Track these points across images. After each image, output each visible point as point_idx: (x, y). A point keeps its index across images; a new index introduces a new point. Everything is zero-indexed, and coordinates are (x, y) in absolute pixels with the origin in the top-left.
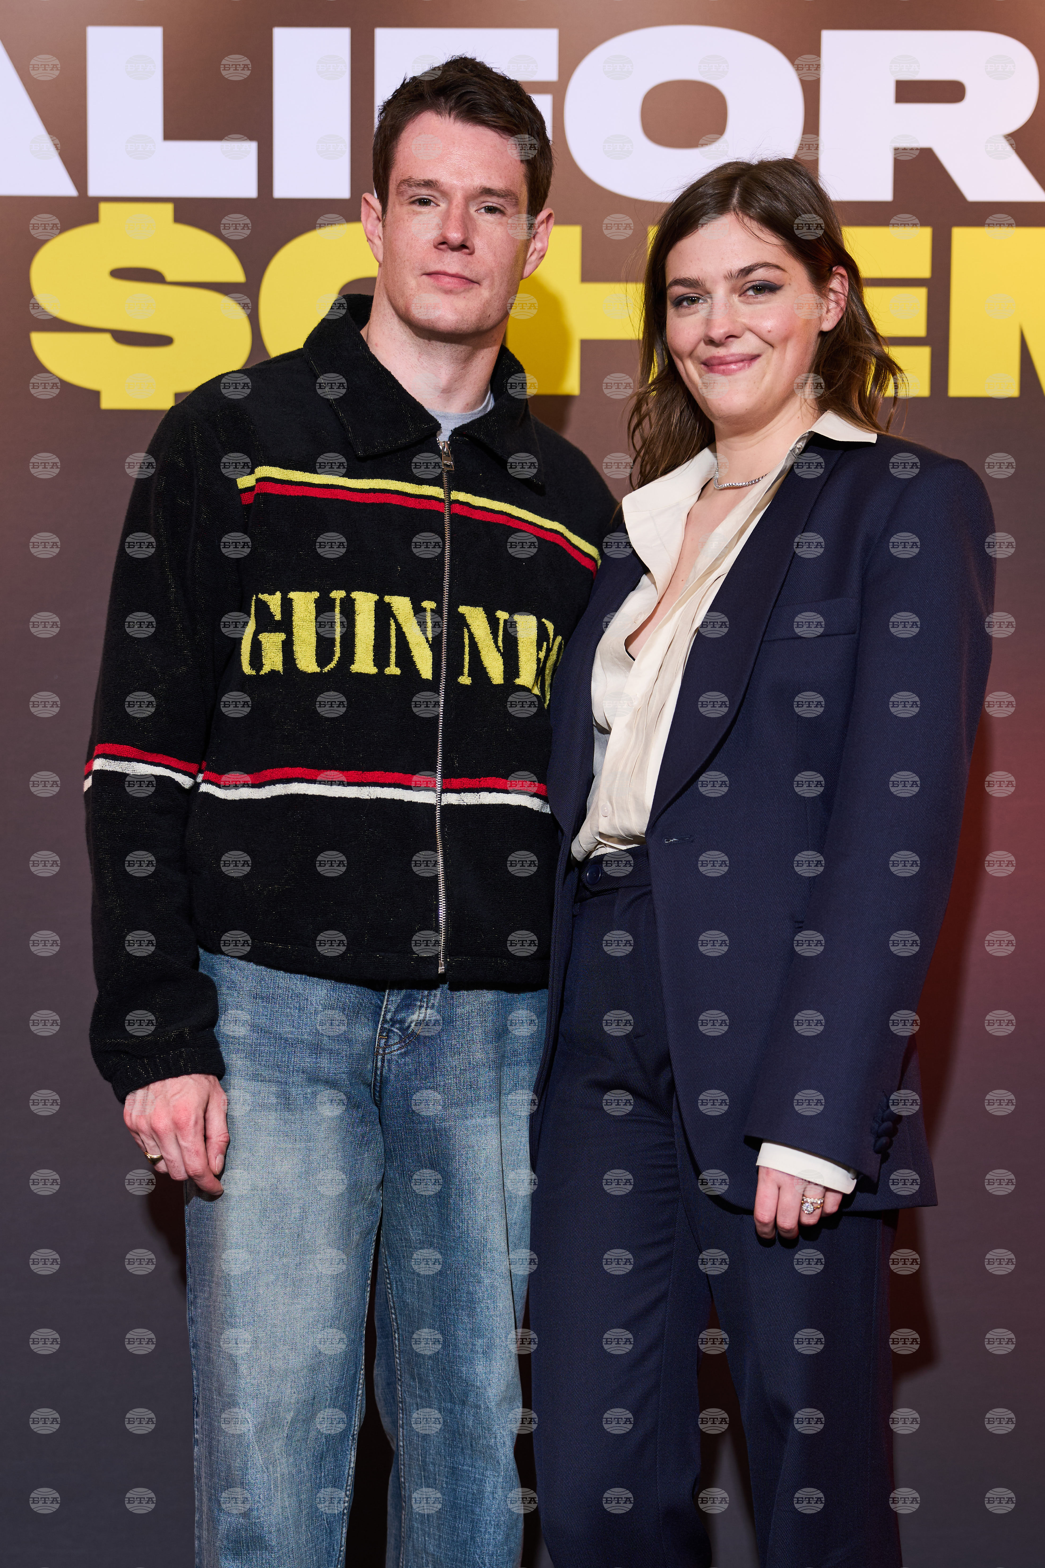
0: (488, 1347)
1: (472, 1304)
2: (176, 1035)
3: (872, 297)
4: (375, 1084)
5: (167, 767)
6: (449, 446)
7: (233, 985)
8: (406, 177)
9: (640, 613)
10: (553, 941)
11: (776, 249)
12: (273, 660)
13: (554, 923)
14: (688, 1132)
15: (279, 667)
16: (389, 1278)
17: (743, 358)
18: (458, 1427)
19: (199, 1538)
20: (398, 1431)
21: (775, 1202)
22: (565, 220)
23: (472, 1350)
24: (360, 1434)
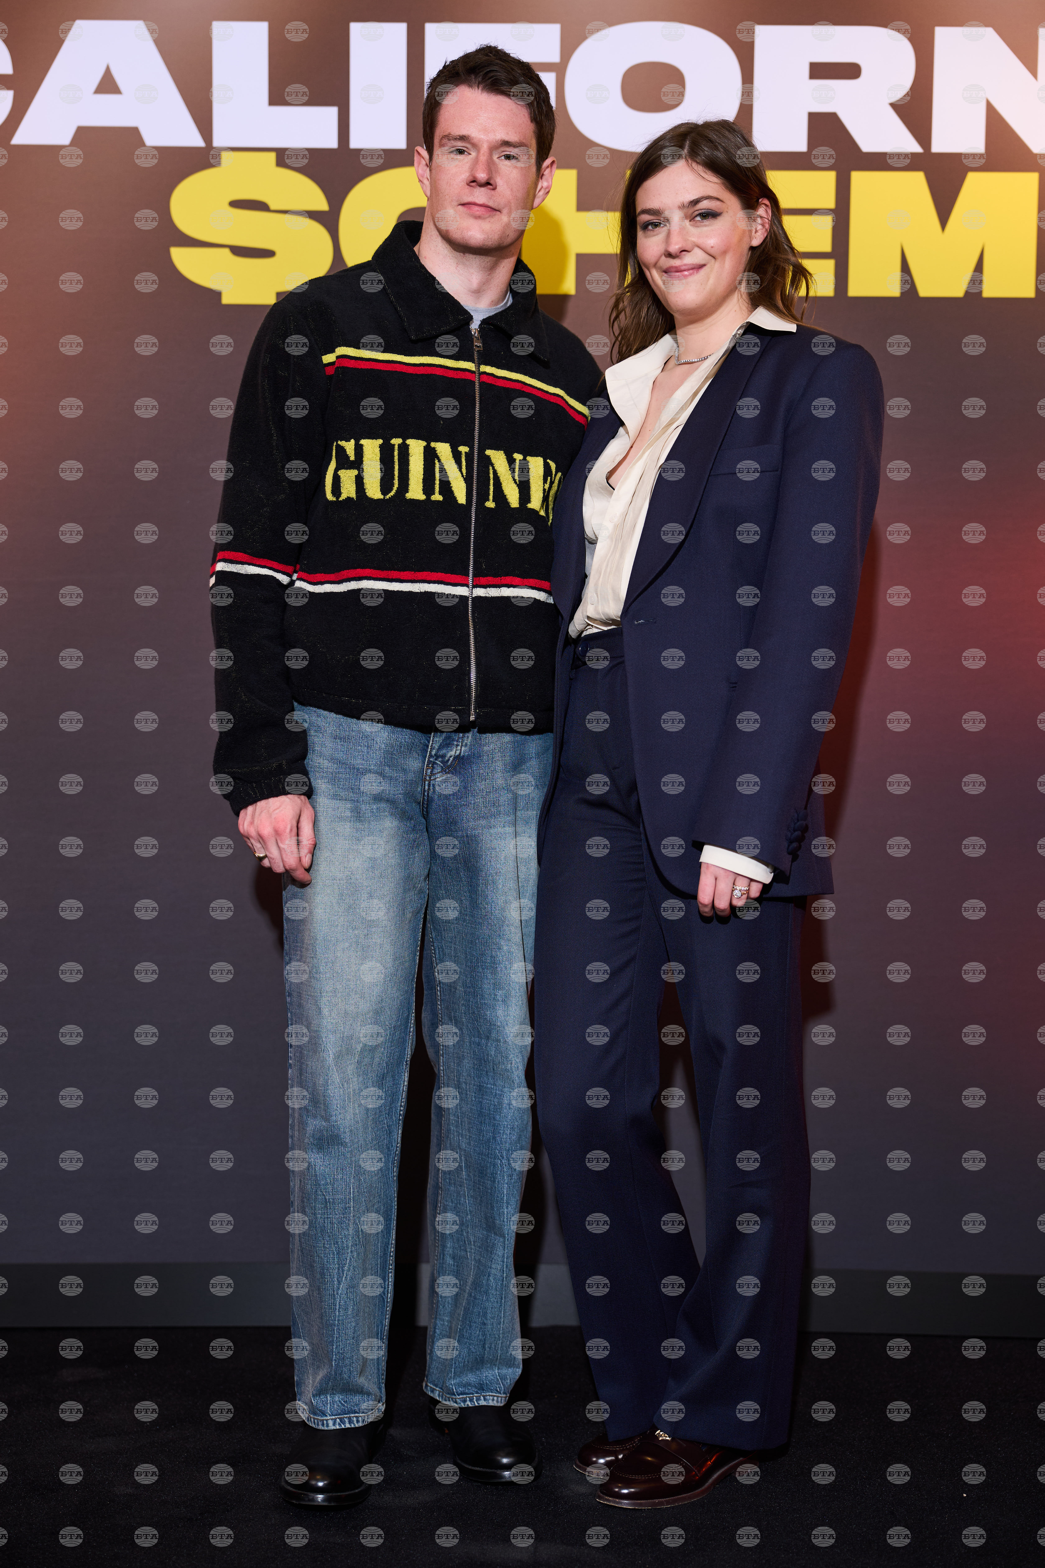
0: (506, 997)
1: (494, 965)
2: (276, 766)
3: (789, 222)
4: (423, 803)
5: (270, 568)
6: (479, 332)
7: (319, 729)
8: (446, 133)
9: (618, 455)
10: (555, 698)
11: (717, 185)
12: (348, 490)
13: (556, 684)
14: (649, 837)
15: (353, 495)
16: (433, 946)
17: (693, 266)
18: (484, 1056)
19: (292, 1137)
20: (439, 1059)
21: (713, 889)
22: (565, 165)
23: (494, 999)
24: (411, 1060)
